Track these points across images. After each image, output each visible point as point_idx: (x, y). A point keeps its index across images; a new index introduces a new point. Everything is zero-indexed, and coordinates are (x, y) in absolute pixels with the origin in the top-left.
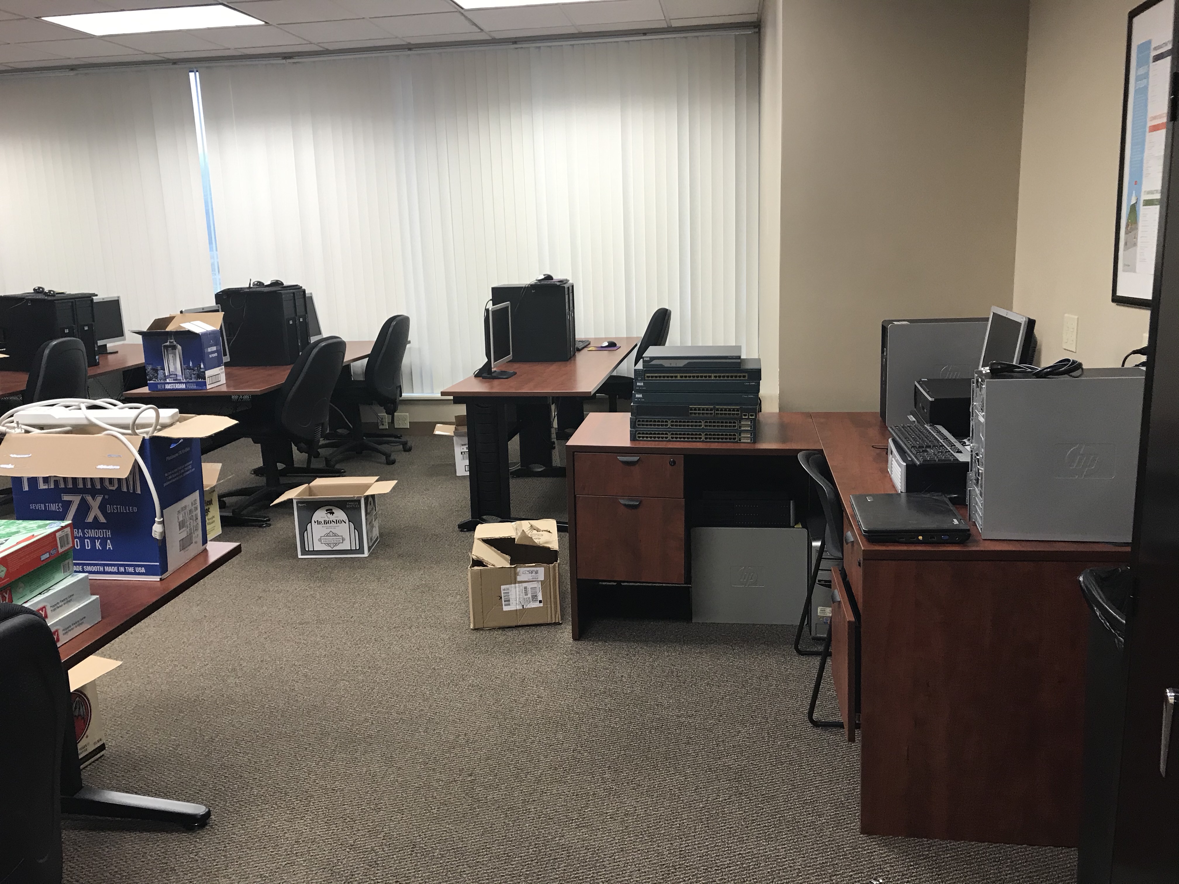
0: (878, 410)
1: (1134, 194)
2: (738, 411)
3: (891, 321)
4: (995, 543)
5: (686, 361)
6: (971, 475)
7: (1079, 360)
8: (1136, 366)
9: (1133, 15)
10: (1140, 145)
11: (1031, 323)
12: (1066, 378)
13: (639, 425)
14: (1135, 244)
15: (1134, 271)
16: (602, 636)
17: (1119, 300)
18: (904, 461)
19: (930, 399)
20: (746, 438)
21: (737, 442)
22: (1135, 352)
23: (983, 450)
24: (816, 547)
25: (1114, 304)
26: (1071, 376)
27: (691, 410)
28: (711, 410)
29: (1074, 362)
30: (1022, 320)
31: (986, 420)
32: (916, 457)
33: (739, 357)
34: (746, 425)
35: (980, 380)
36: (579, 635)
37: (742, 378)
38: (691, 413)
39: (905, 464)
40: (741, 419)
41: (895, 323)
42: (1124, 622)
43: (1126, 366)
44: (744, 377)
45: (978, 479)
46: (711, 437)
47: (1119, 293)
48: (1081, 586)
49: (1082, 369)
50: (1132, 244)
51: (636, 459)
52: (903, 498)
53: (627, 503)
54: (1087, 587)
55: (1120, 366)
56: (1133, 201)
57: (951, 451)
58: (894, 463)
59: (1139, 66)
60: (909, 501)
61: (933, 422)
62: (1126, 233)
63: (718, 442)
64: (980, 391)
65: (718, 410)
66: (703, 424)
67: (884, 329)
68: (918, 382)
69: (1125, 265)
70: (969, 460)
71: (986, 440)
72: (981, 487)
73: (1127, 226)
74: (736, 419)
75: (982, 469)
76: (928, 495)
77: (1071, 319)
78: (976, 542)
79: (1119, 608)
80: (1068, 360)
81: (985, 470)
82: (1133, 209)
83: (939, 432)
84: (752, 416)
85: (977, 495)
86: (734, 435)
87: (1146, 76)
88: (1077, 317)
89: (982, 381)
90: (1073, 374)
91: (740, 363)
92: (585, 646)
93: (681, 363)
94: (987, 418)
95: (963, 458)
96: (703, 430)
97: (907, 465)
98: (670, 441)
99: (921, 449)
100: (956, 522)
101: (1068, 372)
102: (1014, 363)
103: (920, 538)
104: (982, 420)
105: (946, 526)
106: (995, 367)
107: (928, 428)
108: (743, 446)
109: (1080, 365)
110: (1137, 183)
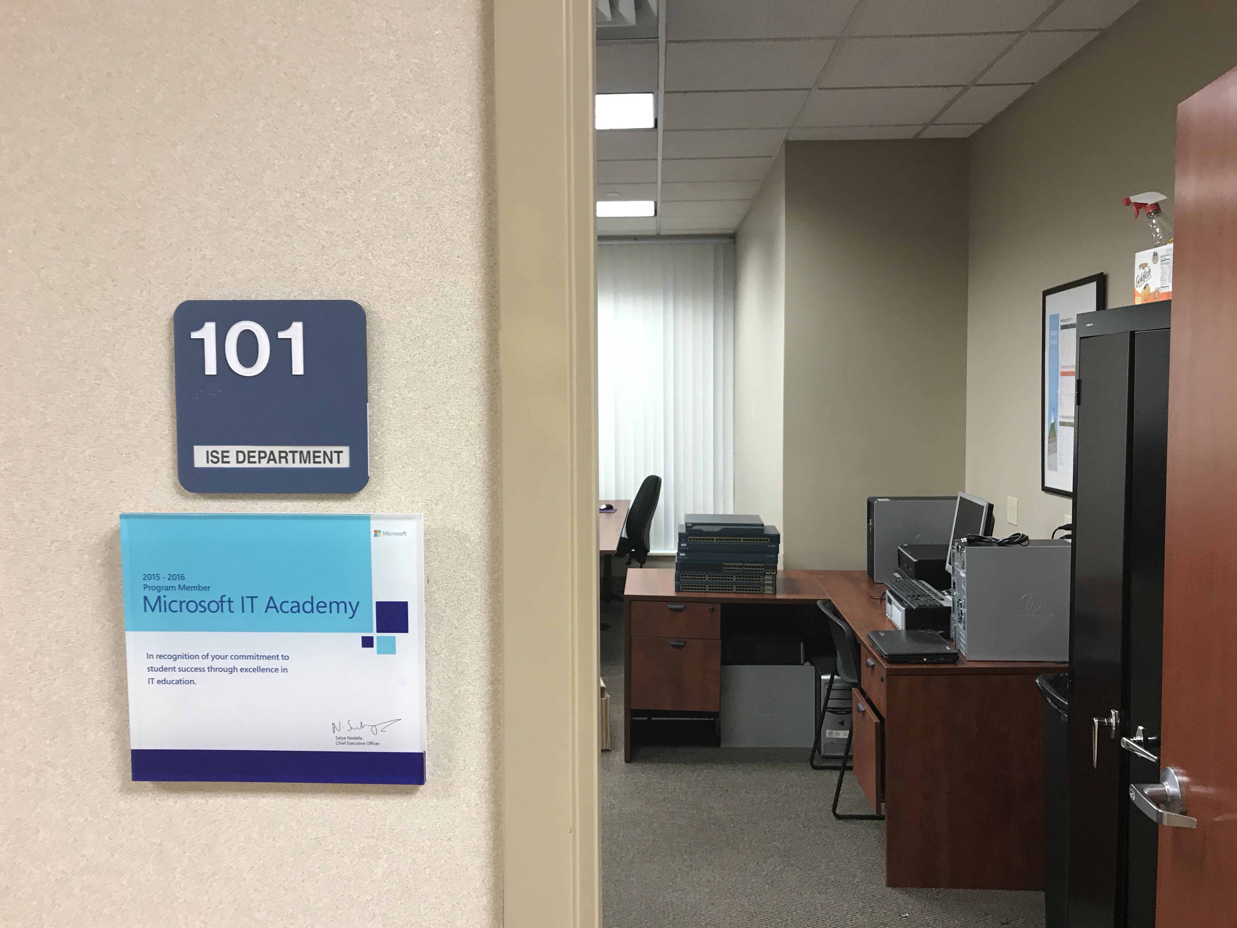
0: (865, 568)
1: (1053, 417)
2: (762, 567)
3: (875, 498)
4: (977, 663)
5: (722, 527)
6: (954, 617)
7: (1026, 534)
8: (1062, 538)
9: (1046, 293)
10: (1055, 382)
11: (991, 507)
12: (1018, 546)
13: (682, 578)
14: (1056, 451)
15: (1056, 470)
16: (649, 759)
17: (1047, 490)
18: (903, 606)
19: (915, 560)
20: (768, 590)
21: (761, 593)
22: (1060, 528)
23: (965, 597)
24: (825, 680)
25: (1043, 492)
26: (1022, 545)
27: (725, 567)
28: (741, 567)
29: (1023, 535)
30: (985, 505)
31: (967, 576)
32: (911, 602)
33: (762, 525)
34: (768, 579)
35: (960, 547)
36: (630, 758)
37: (765, 542)
38: (725, 569)
39: (904, 609)
40: (764, 575)
41: (880, 500)
42: (1067, 703)
43: (1055, 538)
44: (767, 540)
45: (961, 618)
46: (740, 590)
47: (1047, 485)
48: (1038, 687)
49: (1029, 541)
50: (1054, 451)
51: (681, 606)
52: (904, 634)
53: (675, 643)
54: (1042, 687)
55: (1051, 538)
56: (1053, 421)
57: (937, 599)
58: (894, 608)
59: (1051, 329)
60: (908, 635)
61: (918, 578)
62: (1049, 443)
63: (746, 593)
64: (961, 554)
65: (746, 567)
66: (734, 578)
67: (870, 505)
68: (901, 547)
69: (1049, 465)
70: (951, 605)
71: (967, 589)
72: (964, 623)
73: (1049, 438)
74: (760, 574)
75: (964, 611)
76: (923, 631)
77: (1012, 501)
78: (962, 662)
79: (1063, 697)
80: (1019, 534)
81: (967, 610)
82: (1053, 426)
83: (924, 585)
84: (773, 572)
85: (960, 630)
86: (759, 588)
87: (1057, 337)
88: (1017, 500)
89: (962, 547)
90: (1023, 544)
91: (763, 530)
92: (636, 767)
93: (717, 529)
94: (967, 573)
95: (945, 604)
96: (734, 583)
97: (906, 610)
98: (707, 592)
99: (915, 597)
100: (948, 648)
101: (1019, 542)
102: (980, 535)
103: (925, 659)
104: (963, 575)
105: (942, 651)
106: (970, 538)
107: (914, 582)
108: (766, 597)
109: (1027, 537)
110: (1054, 409)
